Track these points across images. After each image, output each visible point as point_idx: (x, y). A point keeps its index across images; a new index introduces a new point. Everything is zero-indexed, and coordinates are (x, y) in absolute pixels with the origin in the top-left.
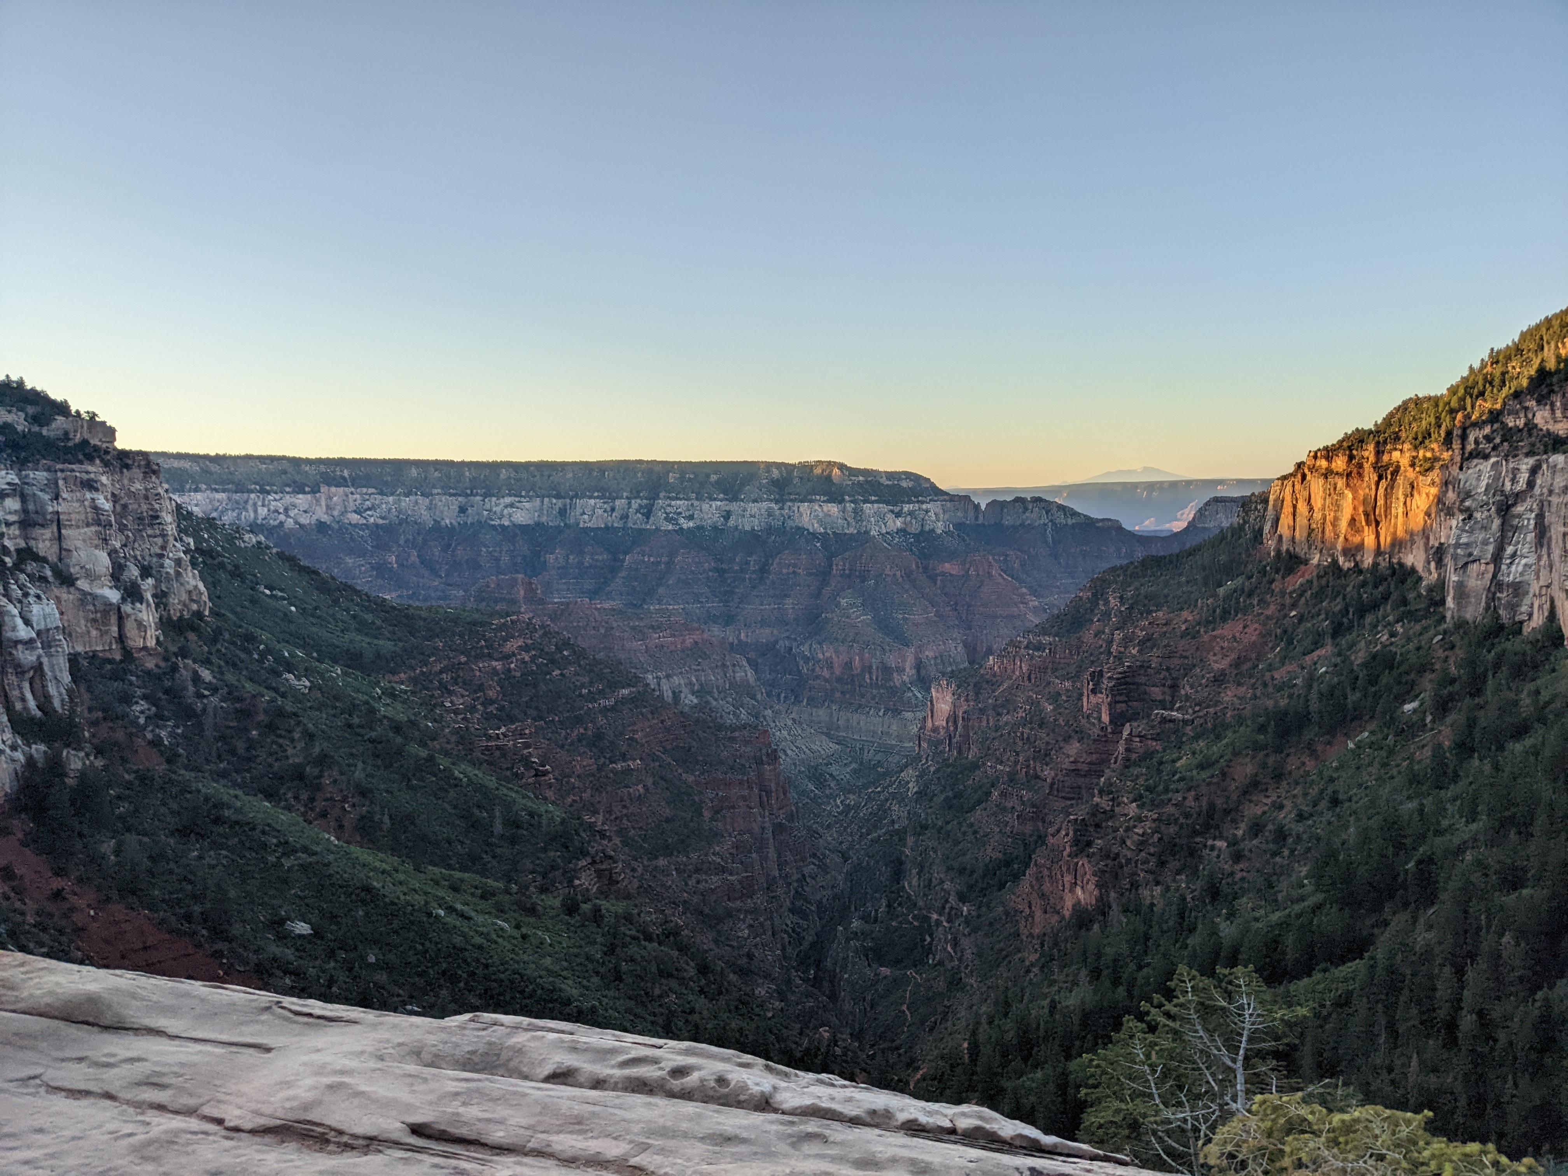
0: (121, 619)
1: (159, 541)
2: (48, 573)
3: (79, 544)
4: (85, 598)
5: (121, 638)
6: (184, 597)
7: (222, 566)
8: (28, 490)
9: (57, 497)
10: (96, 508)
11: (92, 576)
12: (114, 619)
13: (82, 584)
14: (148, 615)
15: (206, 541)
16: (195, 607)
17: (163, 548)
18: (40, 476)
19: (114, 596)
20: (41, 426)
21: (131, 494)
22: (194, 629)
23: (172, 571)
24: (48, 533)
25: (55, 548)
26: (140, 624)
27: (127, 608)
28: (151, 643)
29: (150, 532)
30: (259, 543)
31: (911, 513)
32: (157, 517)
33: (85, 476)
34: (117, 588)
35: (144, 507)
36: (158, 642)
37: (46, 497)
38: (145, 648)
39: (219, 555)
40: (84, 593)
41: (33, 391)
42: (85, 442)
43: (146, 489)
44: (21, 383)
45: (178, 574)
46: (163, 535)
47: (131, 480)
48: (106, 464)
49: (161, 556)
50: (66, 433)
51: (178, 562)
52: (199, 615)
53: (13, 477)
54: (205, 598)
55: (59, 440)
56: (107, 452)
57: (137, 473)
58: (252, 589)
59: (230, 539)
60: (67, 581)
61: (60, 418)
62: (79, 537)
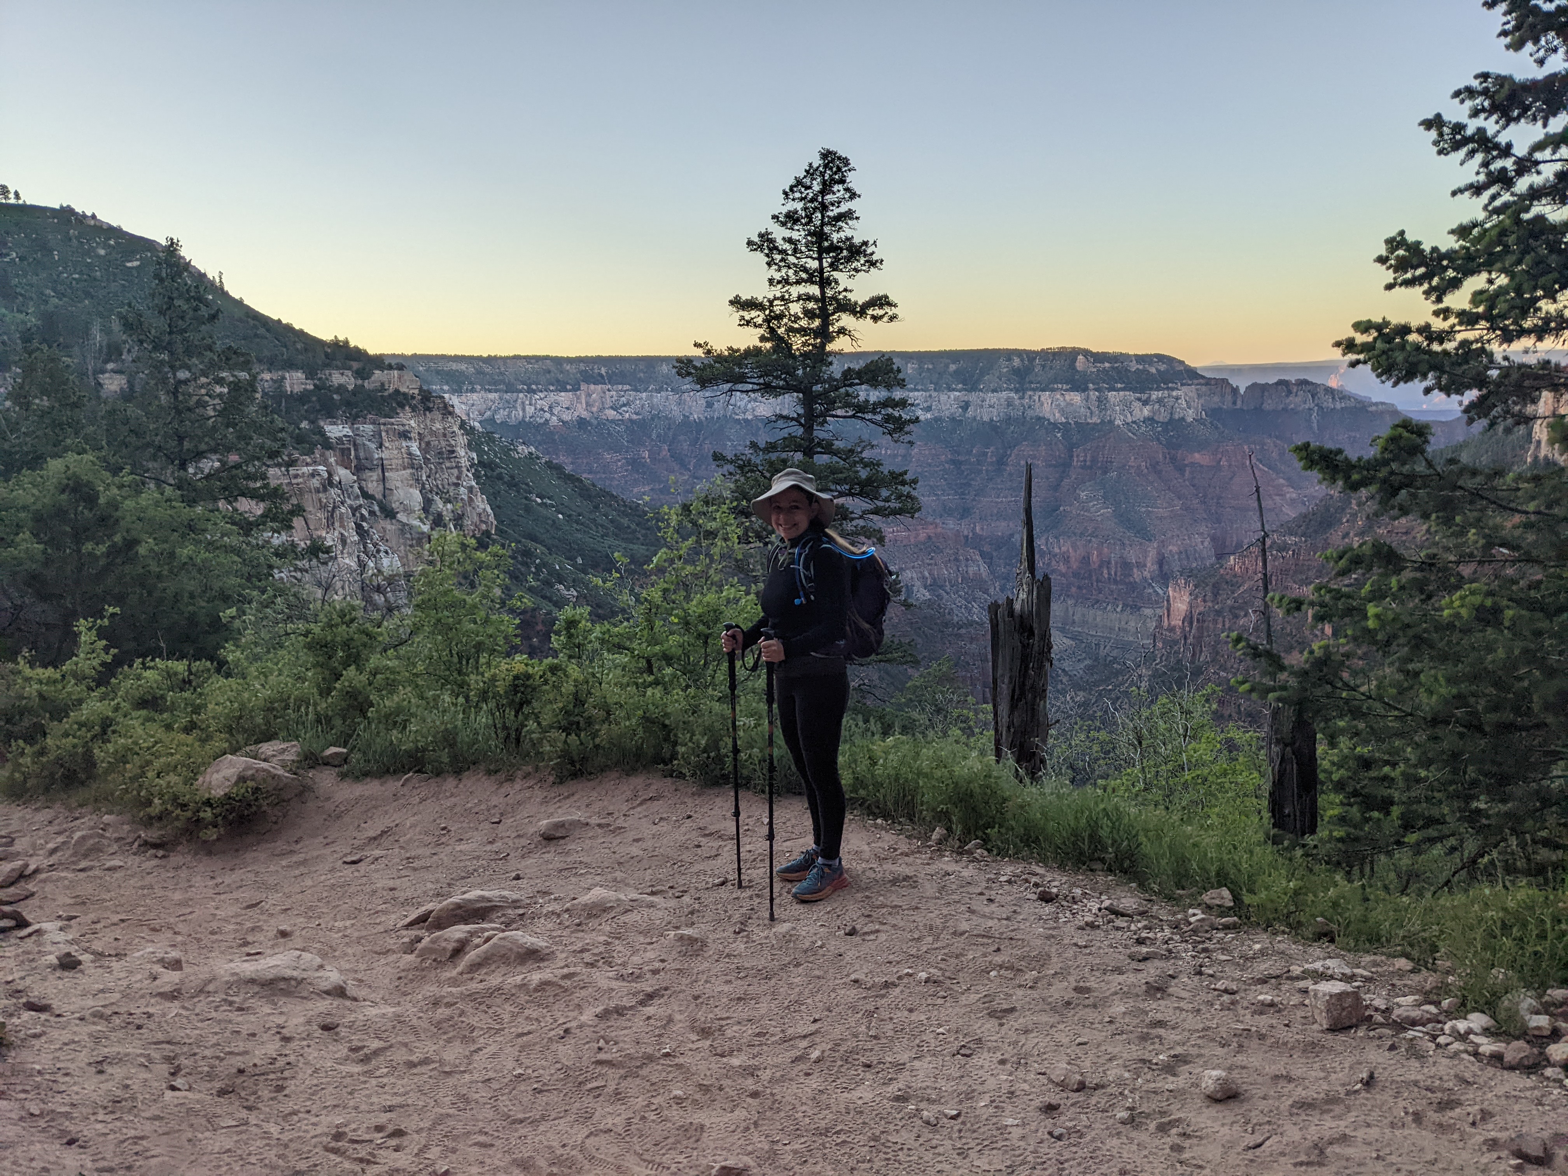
1: (455, 472)
2: (376, 508)
3: (399, 484)
4: (404, 528)
6: (476, 519)
7: (500, 477)
8: (359, 440)
9: (381, 446)
10: (410, 454)
11: (408, 511)
12: (426, 545)
13: (401, 517)
15: (487, 453)
16: (484, 527)
17: (458, 478)
18: (368, 428)
19: (424, 525)
20: (363, 379)
21: (433, 433)
23: (466, 498)
24: (375, 475)
25: (381, 487)
29: (448, 465)
30: (531, 453)
31: (1160, 401)
32: (453, 452)
33: (401, 428)
34: (427, 518)
35: (443, 443)
37: (373, 446)
39: (497, 466)
40: (404, 525)
41: (357, 350)
42: (397, 391)
43: (445, 429)
44: (346, 342)
45: (470, 499)
46: (458, 467)
47: (432, 420)
48: (414, 409)
49: (457, 485)
50: (383, 385)
51: (470, 489)
52: (487, 533)
53: (347, 431)
54: (492, 518)
55: (377, 390)
56: (413, 398)
57: (437, 415)
58: (526, 498)
59: (507, 451)
60: (390, 514)
61: (377, 372)
62: (398, 478)
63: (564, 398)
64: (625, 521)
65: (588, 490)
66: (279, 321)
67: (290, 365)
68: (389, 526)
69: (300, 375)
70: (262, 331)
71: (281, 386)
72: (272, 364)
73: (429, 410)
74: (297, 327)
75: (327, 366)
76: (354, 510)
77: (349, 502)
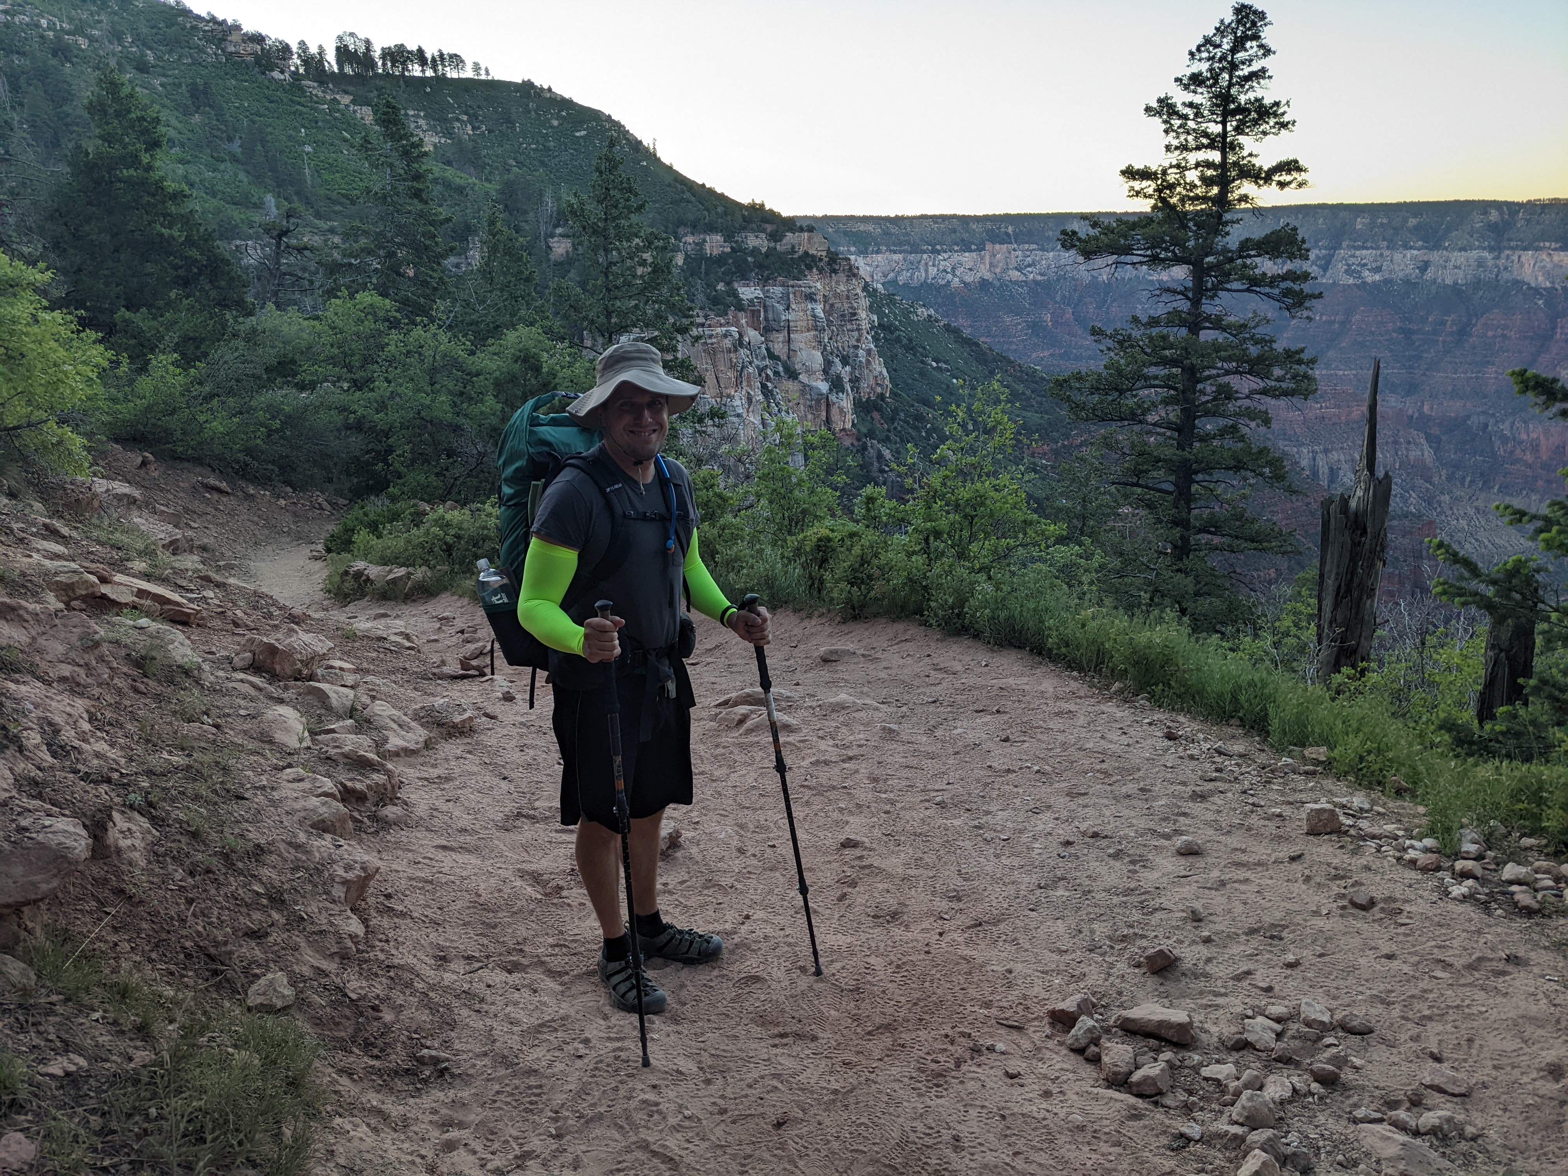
0: (828, 406)
2: (781, 369)
3: (802, 345)
4: (805, 389)
5: (828, 421)
6: (872, 382)
7: (898, 340)
8: (769, 302)
9: (788, 308)
10: (814, 316)
11: (810, 372)
12: (823, 407)
13: (803, 378)
14: (845, 402)
15: (887, 316)
16: (879, 390)
17: (858, 340)
18: (777, 290)
19: (823, 387)
20: (776, 241)
21: (837, 295)
22: (878, 409)
23: (864, 360)
24: (781, 337)
25: (786, 349)
26: (841, 410)
27: (833, 398)
28: (849, 426)
29: (849, 327)
30: (930, 316)
32: (855, 314)
33: (808, 291)
34: (826, 380)
35: (846, 306)
36: (853, 425)
37: (781, 308)
38: (844, 429)
39: (896, 329)
40: (805, 385)
41: (772, 213)
42: (806, 253)
43: (848, 291)
44: (762, 205)
45: (868, 362)
46: (859, 330)
47: (837, 283)
48: (821, 271)
49: (856, 347)
50: (793, 247)
51: (869, 352)
52: (882, 396)
53: (759, 293)
54: (887, 382)
55: (788, 253)
56: (821, 260)
57: (842, 277)
58: (922, 362)
59: (906, 313)
60: (793, 375)
61: (789, 234)
62: (802, 340)
63: (968, 258)
64: (1020, 388)
65: (984, 354)
66: (703, 185)
67: (711, 229)
68: (790, 385)
69: (718, 238)
70: (687, 195)
71: (701, 249)
72: (695, 227)
73: (835, 271)
74: (719, 191)
75: (744, 229)
76: (761, 370)
77: (756, 362)
